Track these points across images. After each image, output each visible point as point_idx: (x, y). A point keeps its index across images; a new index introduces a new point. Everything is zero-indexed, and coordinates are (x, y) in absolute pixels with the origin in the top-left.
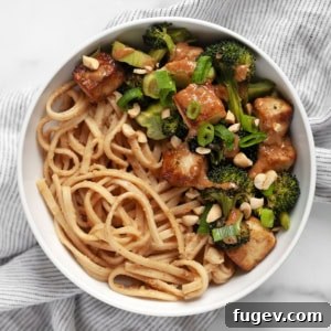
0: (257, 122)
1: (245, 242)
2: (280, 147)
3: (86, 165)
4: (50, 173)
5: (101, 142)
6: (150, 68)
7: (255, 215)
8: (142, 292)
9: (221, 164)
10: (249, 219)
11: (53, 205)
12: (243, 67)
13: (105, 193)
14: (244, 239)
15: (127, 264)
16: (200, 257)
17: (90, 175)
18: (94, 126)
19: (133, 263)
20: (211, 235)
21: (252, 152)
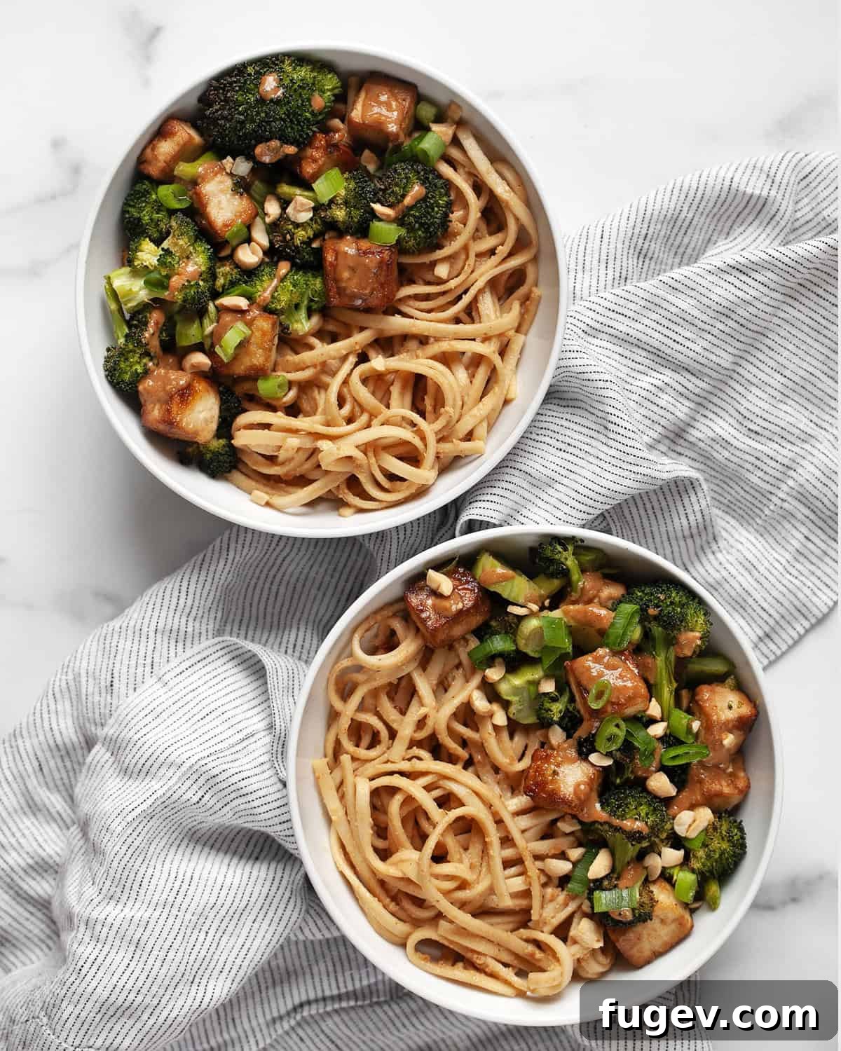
0: (696, 725)
1: (645, 921)
2: (724, 771)
3: (399, 748)
4: (338, 750)
5: (432, 714)
6: (535, 608)
7: (666, 877)
8: (459, 972)
9: (623, 785)
10: (654, 882)
11: (334, 804)
12: (691, 634)
13: (427, 801)
14: (643, 915)
15: (442, 923)
16: (562, 931)
17: (405, 766)
18: (424, 686)
19: (451, 922)
20: (590, 899)
21: (679, 775)
